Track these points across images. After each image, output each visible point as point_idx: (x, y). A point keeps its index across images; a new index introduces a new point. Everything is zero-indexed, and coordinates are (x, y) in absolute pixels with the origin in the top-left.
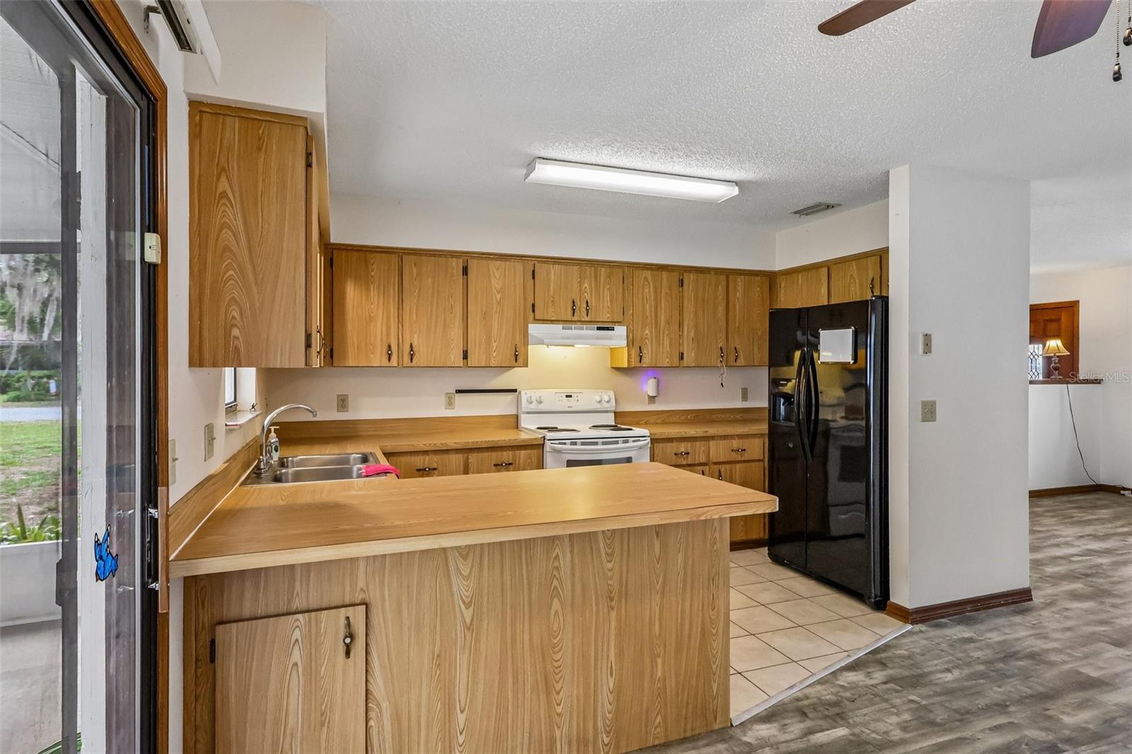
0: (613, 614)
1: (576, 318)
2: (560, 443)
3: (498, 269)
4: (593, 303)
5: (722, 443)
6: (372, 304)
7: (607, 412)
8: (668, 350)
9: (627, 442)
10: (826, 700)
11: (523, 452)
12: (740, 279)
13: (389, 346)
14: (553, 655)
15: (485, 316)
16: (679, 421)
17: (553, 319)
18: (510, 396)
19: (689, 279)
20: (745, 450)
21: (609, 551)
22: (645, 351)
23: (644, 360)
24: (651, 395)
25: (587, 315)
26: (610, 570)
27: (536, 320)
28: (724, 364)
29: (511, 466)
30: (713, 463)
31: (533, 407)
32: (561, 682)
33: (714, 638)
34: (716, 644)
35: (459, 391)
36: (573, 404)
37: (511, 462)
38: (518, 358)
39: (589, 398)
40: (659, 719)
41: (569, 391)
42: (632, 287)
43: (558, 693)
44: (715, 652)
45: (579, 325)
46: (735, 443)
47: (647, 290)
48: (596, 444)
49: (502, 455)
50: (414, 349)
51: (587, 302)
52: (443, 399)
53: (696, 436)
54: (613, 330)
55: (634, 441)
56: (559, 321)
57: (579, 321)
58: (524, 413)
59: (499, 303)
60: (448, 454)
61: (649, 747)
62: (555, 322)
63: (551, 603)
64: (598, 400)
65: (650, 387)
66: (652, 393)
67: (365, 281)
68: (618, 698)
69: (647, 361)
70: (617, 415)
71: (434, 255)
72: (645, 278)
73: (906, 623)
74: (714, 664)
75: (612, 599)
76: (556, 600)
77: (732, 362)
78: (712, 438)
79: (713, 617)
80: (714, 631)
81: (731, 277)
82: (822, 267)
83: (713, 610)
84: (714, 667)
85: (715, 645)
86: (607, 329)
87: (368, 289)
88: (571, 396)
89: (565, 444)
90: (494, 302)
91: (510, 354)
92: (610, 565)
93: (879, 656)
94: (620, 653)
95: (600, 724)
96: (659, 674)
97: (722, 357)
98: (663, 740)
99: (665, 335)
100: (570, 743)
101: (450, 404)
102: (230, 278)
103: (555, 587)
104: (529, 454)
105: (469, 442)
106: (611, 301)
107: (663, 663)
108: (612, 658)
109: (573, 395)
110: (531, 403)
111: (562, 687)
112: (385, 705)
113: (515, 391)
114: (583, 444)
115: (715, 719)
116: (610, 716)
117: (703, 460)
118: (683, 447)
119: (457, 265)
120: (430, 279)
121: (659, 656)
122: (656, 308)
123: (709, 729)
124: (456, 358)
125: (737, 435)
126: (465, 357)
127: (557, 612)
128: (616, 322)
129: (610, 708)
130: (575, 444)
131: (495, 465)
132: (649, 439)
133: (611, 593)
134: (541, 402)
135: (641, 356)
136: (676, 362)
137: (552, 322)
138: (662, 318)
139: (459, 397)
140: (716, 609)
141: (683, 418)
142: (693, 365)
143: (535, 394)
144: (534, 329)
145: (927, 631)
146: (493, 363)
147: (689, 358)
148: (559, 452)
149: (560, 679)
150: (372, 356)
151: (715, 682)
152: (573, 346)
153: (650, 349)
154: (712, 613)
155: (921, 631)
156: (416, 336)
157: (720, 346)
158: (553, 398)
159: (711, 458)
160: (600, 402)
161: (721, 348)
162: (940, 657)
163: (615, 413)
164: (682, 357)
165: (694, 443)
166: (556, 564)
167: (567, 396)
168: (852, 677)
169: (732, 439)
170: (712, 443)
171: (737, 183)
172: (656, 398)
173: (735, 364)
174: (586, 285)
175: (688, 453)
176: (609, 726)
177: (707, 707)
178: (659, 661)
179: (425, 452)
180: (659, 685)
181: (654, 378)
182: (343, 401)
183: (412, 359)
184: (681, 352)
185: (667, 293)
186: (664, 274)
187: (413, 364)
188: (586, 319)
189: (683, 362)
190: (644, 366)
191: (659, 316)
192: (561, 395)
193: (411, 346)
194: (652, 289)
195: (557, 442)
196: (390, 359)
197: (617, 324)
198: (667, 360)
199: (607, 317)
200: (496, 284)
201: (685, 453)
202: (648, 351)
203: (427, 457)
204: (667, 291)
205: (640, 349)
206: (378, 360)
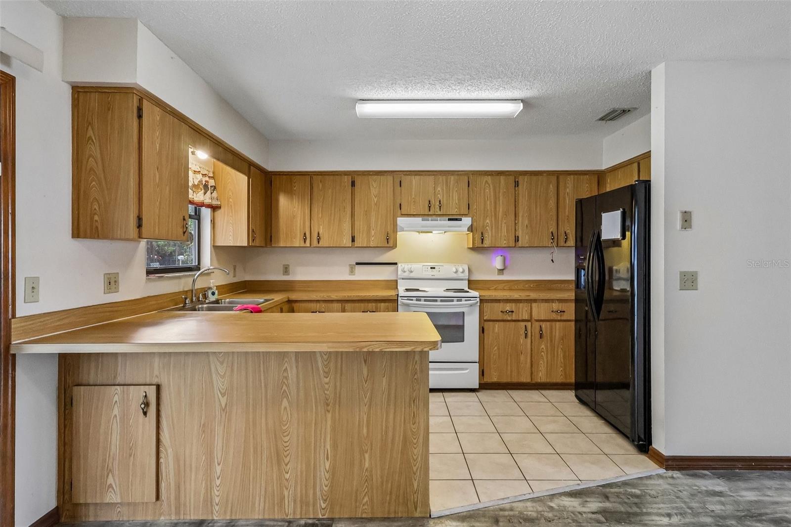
0: (329, 416)
1: (431, 213)
2: (407, 300)
3: (375, 181)
4: (444, 202)
5: (544, 306)
6: (295, 208)
7: (462, 280)
8: (506, 234)
9: (461, 301)
10: (527, 515)
11: (383, 304)
12: (570, 179)
13: (305, 234)
14: (283, 438)
15: (367, 213)
16: (523, 288)
17: (414, 213)
18: (392, 268)
19: (523, 181)
20: (564, 312)
21: (326, 370)
22: (486, 235)
23: (485, 242)
24: (499, 268)
25: (440, 210)
26: (326, 384)
27: (403, 215)
28: (555, 244)
30: (535, 320)
31: (406, 275)
32: (289, 457)
33: (415, 446)
34: (417, 451)
35: (358, 264)
36: (435, 273)
37: (374, 311)
38: (389, 243)
39: (448, 270)
40: (366, 499)
41: (432, 264)
42: (475, 189)
43: (286, 465)
44: (415, 457)
45: (434, 218)
46: (555, 306)
47: (487, 190)
48: (436, 301)
49: (368, 306)
50: (320, 235)
51: (440, 201)
52: (347, 269)
53: (518, 299)
54: (461, 220)
55: (466, 300)
56: (419, 215)
57: (434, 215)
58: (401, 279)
59: (376, 204)
60: (332, 303)
61: (357, 518)
62: (416, 216)
63: (282, 401)
64: (455, 271)
65: (498, 263)
66: (500, 268)
67: (290, 192)
68: (333, 474)
69: (487, 243)
70: (470, 282)
71: (334, 175)
72: (486, 181)
73: (661, 467)
74: (415, 466)
75: (328, 405)
76: (285, 400)
77: (562, 243)
78: (535, 301)
79: (414, 430)
80: (415, 441)
81: (561, 177)
82: (634, 163)
83: (413, 424)
84: (415, 469)
85: (415, 451)
86: (456, 220)
87: (292, 199)
88: (434, 268)
89: (412, 300)
90: (373, 203)
91: (384, 238)
92: (327, 380)
93: (608, 490)
94: (335, 446)
95: (318, 493)
96: (367, 465)
97: (552, 239)
98: (370, 516)
99: (503, 223)
100: (295, 501)
101: (352, 272)
102: (94, 186)
103: (285, 390)
104: (387, 306)
105: (345, 296)
106: (459, 199)
107: (370, 458)
108: (328, 447)
109: (436, 267)
110: (405, 272)
111: (289, 462)
112: (170, 451)
113: (396, 264)
114: (425, 301)
115: (416, 509)
116: (326, 489)
117: (526, 317)
118: (508, 307)
119: (347, 180)
120: (330, 190)
121: (367, 452)
122: (495, 203)
123: (410, 515)
124: (347, 241)
125: (558, 300)
127: (285, 408)
128: (463, 215)
129: (326, 483)
130: (420, 300)
132: (478, 300)
133: (327, 400)
134: (411, 272)
135: (482, 239)
136: (512, 244)
137: (414, 215)
138: (501, 210)
139: (358, 267)
140: (416, 424)
141: (527, 286)
142: (527, 245)
143: (407, 267)
144: (401, 221)
145: (679, 478)
146: (372, 244)
147: (524, 240)
148: (408, 305)
149: (288, 455)
150: (294, 240)
151: (415, 480)
152: (432, 232)
153: (490, 233)
154: (412, 426)
155: (672, 477)
156: (321, 227)
157: (551, 231)
158: (420, 269)
159: (533, 316)
160: (456, 273)
161: (552, 232)
162: (671, 502)
163: (469, 281)
164: (517, 239)
165: (518, 304)
166: (285, 374)
167: (431, 268)
168: (568, 502)
169: (553, 302)
170: (534, 305)
171: (522, 101)
172: (504, 271)
173: (565, 245)
174: (439, 189)
175: (513, 312)
176: (325, 496)
177: (409, 498)
178: (367, 456)
179: (318, 301)
180: (366, 473)
181: (501, 256)
182: (286, 268)
183: (319, 242)
184: (517, 236)
185: (505, 192)
186: (502, 178)
187: (319, 245)
188: (439, 213)
189: (520, 243)
190: (486, 246)
191: (498, 209)
192: (426, 267)
193: (319, 234)
194: (492, 190)
195: (406, 298)
196: (305, 242)
197: (464, 216)
198: (505, 242)
199: (455, 211)
200: (374, 191)
201: (509, 312)
202: (488, 235)
203: (318, 305)
204: (505, 190)
205: (482, 234)
206: (298, 242)
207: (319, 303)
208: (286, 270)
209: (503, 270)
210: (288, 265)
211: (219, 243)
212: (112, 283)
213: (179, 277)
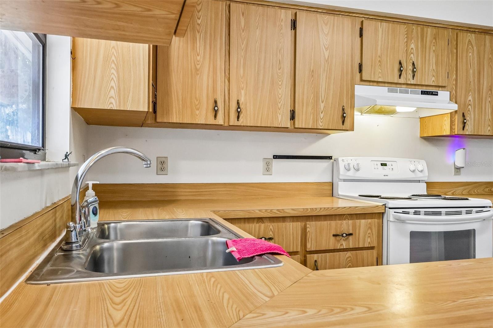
1: (402, 81)
2: (403, 213)
3: (326, 25)
4: (419, 65)
6: (198, 55)
7: (419, 181)
8: (490, 117)
9: (470, 212)
11: (363, 221)
13: (216, 102)
15: (313, 76)
17: (380, 80)
18: (325, 164)
22: (468, 118)
23: (467, 127)
24: (458, 166)
25: (413, 79)
27: (363, 82)
29: (351, 237)
31: (351, 174)
35: (275, 157)
36: (388, 173)
37: (351, 232)
38: (346, 121)
39: (403, 168)
41: (384, 160)
42: (455, 51)
45: (404, 88)
47: (470, 54)
49: (341, 225)
50: (241, 106)
51: (413, 64)
52: (261, 165)
54: (437, 95)
55: (477, 212)
56: (384, 83)
57: (404, 84)
58: (341, 180)
60: (284, 222)
62: (381, 84)
64: (412, 169)
65: (460, 158)
69: (469, 129)
70: (429, 185)
72: (469, 41)
86: (431, 93)
87: (194, 39)
88: (385, 165)
89: (408, 213)
99: (487, 102)
101: (268, 170)
104: (370, 223)
105: (307, 209)
106: (437, 64)
109: (388, 163)
110: (349, 170)
113: (330, 158)
114: (426, 214)
119: (285, 18)
120: (258, 31)
122: (479, 73)
124: (283, 118)
126: (293, 117)
128: (439, 87)
131: (334, 235)
134: (358, 170)
135: (464, 124)
137: (378, 83)
138: (485, 83)
139: (276, 163)
141: (487, 190)
143: (352, 161)
144: (361, 90)
146: (320, 125)
148: (403, 221)
150: (197, 112)
153: (472, 116)
156: (243, 92)
160: (414, 171)
163: (427, 183)
167: (382, 165)
172: (462, 169)
174: (412, 46)
182: (162, 163)
183: (238, 117)
185: (490, 58)
186: (488, 39)
187: (239, 123)
188: (412, 82)
190: (467, 133)
191: (482, 81)
192: (375, 163)
193: (238, 103)
194: (475, 54)
195: (401, 210)
196: (215, 116)
197: (440, 89)
199: (431, 81)
200: (324, 40)
202: (470, 118)
203: (263, 225)
204: (490, 56)
205: (464, 116)
206: (204, 117)
207: (263, 222)
208: (162, 165)
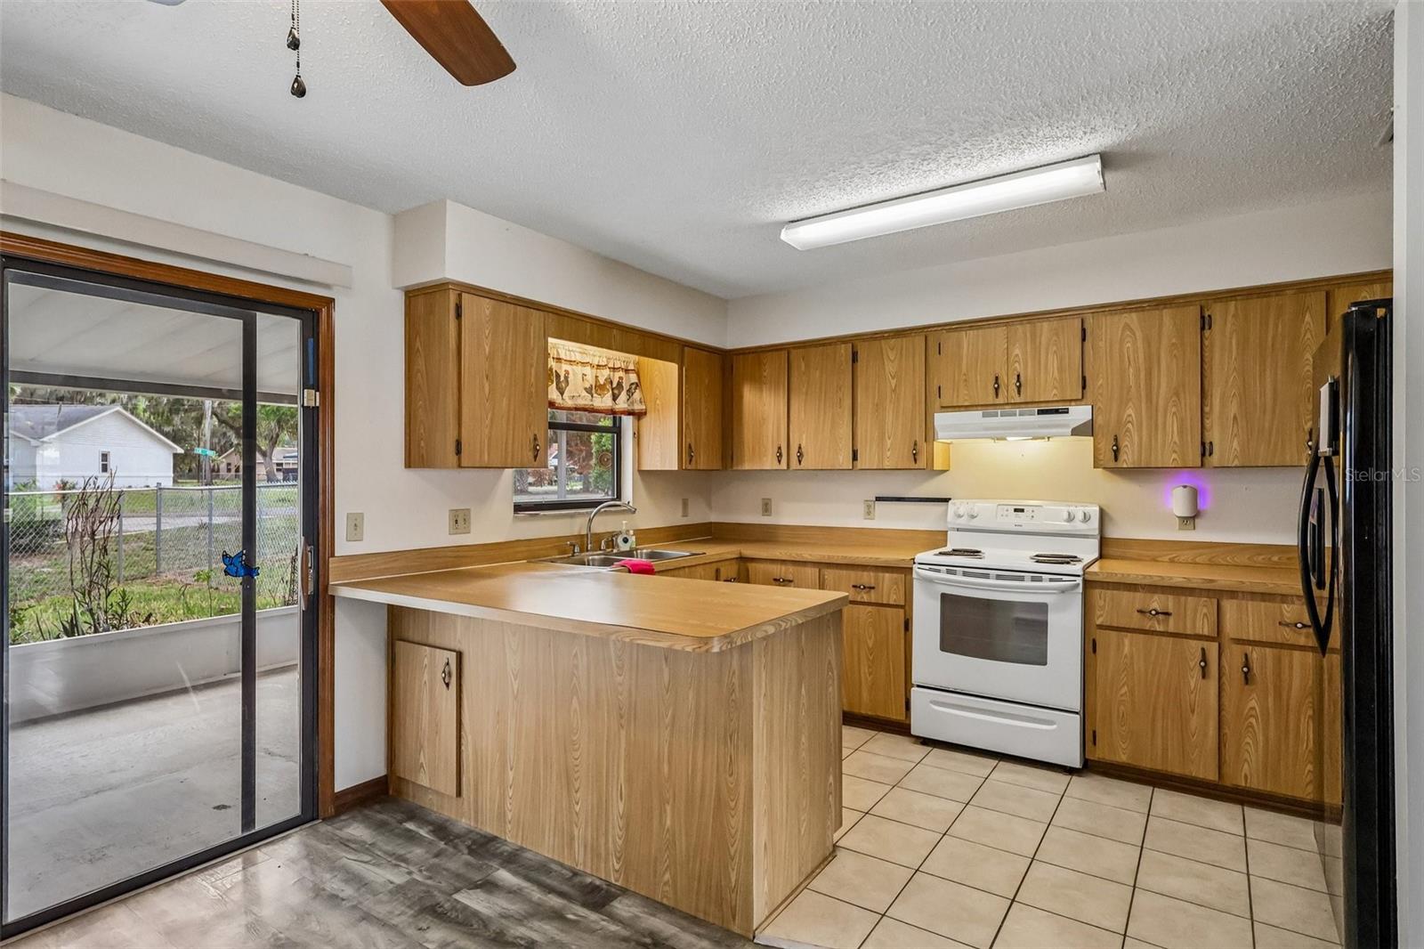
0: (623, 733)
1: (1001, 400)
2: (930, 569)
3: (892, 350)
4: (1027, 377)
5: (1256, 606)
6: (765, 402)
7: (1084, 536)
8: (1176, 438)
9: (1040, 580)
11: (887, 575)
13: (780, 448)
15: (879, 407)
17: (966, 404)
18: (937, 508)
19: (1226, 314)
21: (619, 664)
22: (1124, 442)
23: (1122, 457)
24: (1182, 514)
25: (1020, 395)
26: (620, 684)
27: (945, 408)
29: (872, 591)
30: (1231, 639)
31: (963, 522)
32: (579, 781)
33: (733, 813)
34: (735, 822)
35: (878, 499)
36: (1023, 521)
37: (873, 585)
38: (919, 458)
39: (1051, 515)
40: (667, 876)
41: (1020, 503)
42: (1101, 344)
43: (576, 792)
44: (733, 831)
45: (1008, 409)
46: (1290, 611)
47: (1129, 345)
48: (987, 576)
49: (862, 576)
50: (803, 450)
51: (1018, 376)
52: (862, 508)
53: (1185, 586)
54: (1067, 412)
55: (1051, 580)
56: (976, 406)
57: (1007, 404)
58: (953, 529)
59: (894, 391)
60: (804, 566)
61: (655, 901)
62: (971, 408)
63: (571, 699)
64: (1063, 516)
65: (1176, 501)
66: (1184, 513)
67: (758, 381)
68: (628, 825)
69: (1128, 459)
70: (1104, 543)
71: (824, 345)
72: (1127, 326)
74: (732, 846)
75: (622, 717)
76: (575, 697)
78: (1233, 594)
79: (732, 786)
80: (733, 804)
83: (730, 776)
84: (732, 851)
85: (733, 822)
86: (1057, 411)
87: (761, 391)
88: (1022, 511)
89: (939, 571)
90: (889, 390)
91: (907, 452)
92: (619, 679)
94: (629, 780)
95: (611, 845)
96: (668, 823)
97: (1310, 447)
98: (671, 904)
99: (1170, 413)
100: (585, 847)
101: (869, 513)
103: (575, 683)
104: (896, 579)
105: (824, 556)
106: (1061, 370)
107: (673, 814)
108: (622, 780)
109: (1026, 509)
110: (960, 516)
111: (579, 788)
112: (470, 737)
113: (946, 500)
115: (734, 918)
116: (620, 842)
117: (1205, 628)
118: (1156, 602)
119: (845, 351)
120: (818, 372)
121: (668, 803)
122: (1149, 371)
123: (725, 926)
124: (844, 460)
125: (1298, 597)
126: (855, 458)
127: (575, 709)
128: (1071, 401)
129: (620, 833)
130: (954, 573)
131: (854, 587)
132: (1079, 580)
133: (621, 710)
134: (973, 517)
135: (1117, 451)
136: (1194, 456)
137: (967, 408)
138: (1164, 385)
139: (880, 505)
140: (735, 776)
142: (1236, 463)
143: (967, 506)
144: (941, 419)
146: (887, 465)
147: (1227, 452)
148: (930, 581)
149: (578, 778)
150: (764, 459)
151: (733, 870)
152: (1005, 439)
153: (1136, 439)
156: (804, 436)
157: (1307, 428)
158: (989, 511)
159: (1226, 630)
160: (1067, 521)
161: (1310, 431)
164: (1206, 450)
165: (1183, 598)
166: (575, 662)
167: (1016, 510)
169: (1283, 602)
170: (1228, 604)
171: (1100, 155)
172: (1197, 521)
174: (1017, 352)
175: (1167, 614)
176: (619, 852)
177: (723, 896)
178: (668, 808)
180: (668, 836)
181: (1185, 487)
182: (766, 504)
183: (800, 462)
184: (1207, 441)
185: (1173, 344)
186: (1167, 314)
187: (802, 467)
188: (1018, 400)
189: (1215, 460)
190: (1125, 466)
191: (1155, 383)
192: (1006, 507)
193: (800, 448)
194: (1140, 344)
195: (927, 567)
196: (779, 461)
197: (1073, 403)
198: (1174, 456)
199: (1052, 394)
200: (890, 368)
201: (1157, 613)
202: (1132, 442)
204: (1174, 341)
205: (1116, 439)
206: (769, 463)
207: (786, 564)
208: (767, 508)
209: (1194, 518)
210: (770, 500)
211: (645, 468)
212: (460, 520)
213: (572, 516)
